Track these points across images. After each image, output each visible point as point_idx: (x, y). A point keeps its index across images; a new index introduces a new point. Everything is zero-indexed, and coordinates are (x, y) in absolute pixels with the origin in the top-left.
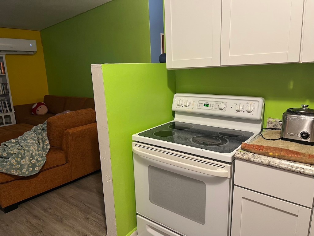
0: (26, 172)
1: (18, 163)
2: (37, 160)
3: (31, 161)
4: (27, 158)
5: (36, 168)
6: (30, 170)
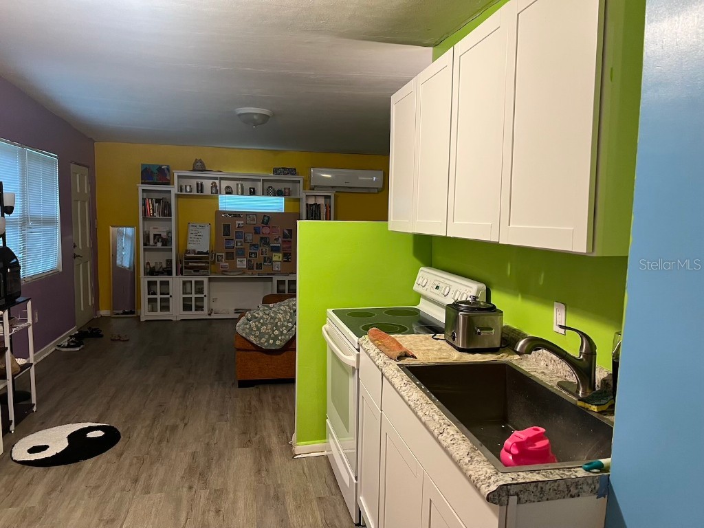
0: (264, 343)
1: (259, 329)
2: (282, 332)
3: (274, 331)
4: (269, 327)
5: (278, 343)
6: (271, 342)
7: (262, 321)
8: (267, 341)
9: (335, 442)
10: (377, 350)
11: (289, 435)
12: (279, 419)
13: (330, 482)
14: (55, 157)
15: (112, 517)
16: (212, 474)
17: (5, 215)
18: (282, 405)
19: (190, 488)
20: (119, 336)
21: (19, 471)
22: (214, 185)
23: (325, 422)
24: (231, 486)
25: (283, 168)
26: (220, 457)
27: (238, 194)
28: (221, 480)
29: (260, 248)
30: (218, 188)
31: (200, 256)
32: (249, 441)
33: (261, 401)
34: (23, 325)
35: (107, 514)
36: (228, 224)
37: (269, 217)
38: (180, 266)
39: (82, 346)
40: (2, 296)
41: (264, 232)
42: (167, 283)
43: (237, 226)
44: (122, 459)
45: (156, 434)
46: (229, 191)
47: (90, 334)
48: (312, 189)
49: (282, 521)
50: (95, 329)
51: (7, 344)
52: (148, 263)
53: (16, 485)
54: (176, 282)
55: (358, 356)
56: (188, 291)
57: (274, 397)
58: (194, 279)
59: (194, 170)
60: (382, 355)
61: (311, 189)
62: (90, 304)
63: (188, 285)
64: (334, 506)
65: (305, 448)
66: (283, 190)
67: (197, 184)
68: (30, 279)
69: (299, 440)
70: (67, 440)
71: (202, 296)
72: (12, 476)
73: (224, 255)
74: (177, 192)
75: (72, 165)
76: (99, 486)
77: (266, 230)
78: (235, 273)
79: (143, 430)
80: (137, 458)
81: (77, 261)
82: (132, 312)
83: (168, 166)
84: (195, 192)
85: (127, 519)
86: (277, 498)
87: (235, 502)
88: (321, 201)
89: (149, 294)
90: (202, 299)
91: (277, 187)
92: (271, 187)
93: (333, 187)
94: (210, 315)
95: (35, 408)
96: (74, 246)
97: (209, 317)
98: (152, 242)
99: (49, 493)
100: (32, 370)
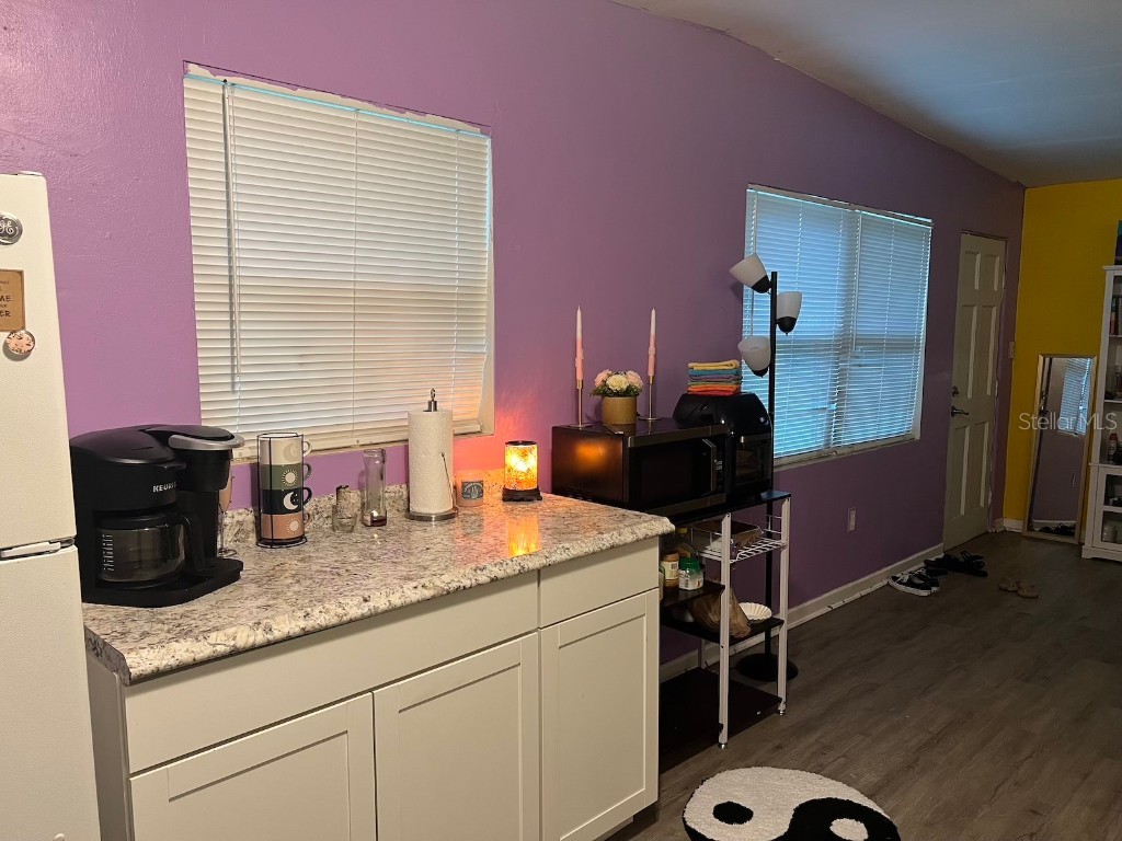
14: (927, 223)
20: (1018, 582)
34: (768, 545)
39: (934, 589)
47: (959, 566)
51: (725, 580)
52: (1112, 437)
62: (982, 504)
68: (849, 450)
70: (791, 816)
75: (966, 238)
81: (955, 422)
89: (1106, 503)
95: (782, 707)
96: (955, 394)
100: (782, 633)
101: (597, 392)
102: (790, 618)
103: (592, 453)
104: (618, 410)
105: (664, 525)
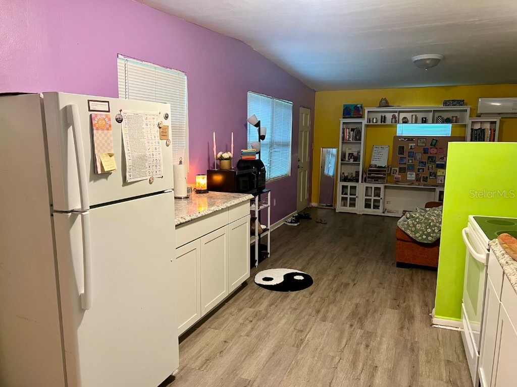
0: (418, 236)
1: (414, 226)
3: (427, 229)
4: (424, 225)
5: (430, 238)
6: (424, 237)
7: (417, 220)
8: (421, 236)
9: (467, 322)
10: (503, 252)
11: (430, 309)
12: (424, 296)
13: (459, 352)
14: (291, 103)
15: (302, 329)
16: (367, 321)
17: (261, 140)
18: (429, 286)
19: (351, 326)
20: (321, 220)
21: (257, 289)
22: (394, 117)
23: (461, 306)
24: (379, 332)
25: (452, 100)
26: (375, 311)
27: (412, 123)
28: (373, 326)
29: (427, 165)
30: (397, 119)
31: (380, 169)
32: (398, 305)
33: (412, 280)
34: (265, 205)
35: (299, 327)
36: (402, 146)
37: (437, 141)
38: (364, 176)
39: (298, 223)
40: (255, 187)
41: (432, 152)
42: (355, 187)
43: (410, 148)
44: (312, 296)
45: (334, 286)
46: (405, 121)
47: (304, 217)
48: (479, 116)
49: (414, 367)
50: (307, 214)
51: (257, 216)
52: (343, 173)
53: (255, 296)
54: (361, 187)
55: (488, 255)
56: (369, 194)
57: (423, 279)
58: (373, 186)
59: (380, 107)
60: (506, 256)
61: (477, 117)
62: (306, 198)
63: (370, 189)
64: (460, 370)
65: (441, 320)
66: (451, 118)
67: (382, 117)
69: (437, 314)
70: (283, 277)
71: (379, 198)
72: (253, 291)
73: (397, 169)
74: (366, 123)
75: (301, 108)
76: (296, 309)
77: (433, 151)
78: (405, 184)
79: (328, 281)
80: (321, 298)
81: (299, 170)
82: (331, 206)
83: (362, 105)
84: (379, 123)
85: (310, 333)
86: (412, 350)
87: (380, 343)
88: (487, 126)
89: (342, 194)
90: (379, 201)
91: (446, 116)
92: (441, 116)
93: (499, 114)
94: (383, 212)
95: (269, 256)
96: (299, 160)
97: (383, 215)
98: (347, 159)
99: (270, 305)
100: (268, 233)
101: (218, 159)
102: (271, 228)
103: (218, 178)
104: (226, 164)
105: (251, 196)
